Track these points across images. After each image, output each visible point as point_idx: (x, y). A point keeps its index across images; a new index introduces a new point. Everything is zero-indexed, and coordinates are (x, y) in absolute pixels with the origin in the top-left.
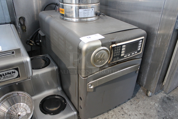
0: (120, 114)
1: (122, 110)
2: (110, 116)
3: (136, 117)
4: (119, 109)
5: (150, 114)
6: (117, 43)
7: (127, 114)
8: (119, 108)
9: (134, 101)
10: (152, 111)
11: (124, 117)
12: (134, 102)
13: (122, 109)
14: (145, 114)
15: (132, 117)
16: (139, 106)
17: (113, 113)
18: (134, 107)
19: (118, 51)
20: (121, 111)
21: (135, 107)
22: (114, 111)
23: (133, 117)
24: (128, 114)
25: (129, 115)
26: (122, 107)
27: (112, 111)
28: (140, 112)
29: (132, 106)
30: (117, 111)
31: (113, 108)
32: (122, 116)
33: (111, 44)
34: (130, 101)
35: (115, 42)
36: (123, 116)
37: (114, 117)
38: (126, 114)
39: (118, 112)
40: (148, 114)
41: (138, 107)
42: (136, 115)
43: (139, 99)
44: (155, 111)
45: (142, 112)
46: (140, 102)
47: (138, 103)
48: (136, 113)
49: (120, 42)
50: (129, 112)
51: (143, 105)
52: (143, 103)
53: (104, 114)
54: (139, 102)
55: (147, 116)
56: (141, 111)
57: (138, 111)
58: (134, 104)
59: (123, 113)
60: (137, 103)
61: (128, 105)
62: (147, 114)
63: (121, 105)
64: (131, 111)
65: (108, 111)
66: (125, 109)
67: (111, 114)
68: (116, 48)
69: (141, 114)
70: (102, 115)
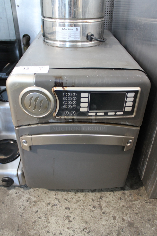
0: (90, 204)
1: (98, 200)
2: (74, 200)
3: (112, 221)
4: (95, 196)
5: (140, 229)
6: (66, 86)
7: (101, 210)
8: (98, 194)
9: (130, 195)
10: (148, 225)
11: (93, 211)
12: (128, 196)
13: (101, 198)
14: (131, 225)
15: (105, 218)
16: (130, 207)
17: (82, 198)
18: (121, 205)
19: (72, 101)
20: (96, 200)
21: (123, 206)
22: (85, 196)
23: (107, 218)
24: (103, 211)
25: (104, 213)
26: (102, 195)
27: (83, 193)
28: (125, 218)
29: (120, 201)
30: (91, 197)
31: (88, 192)
32: (91, 208)
33: (54, 85)
34: (123, 193)
35: (62, 83)
36: (93, 209)
37: (79, 203)
38: (99, 209)
39: (91, 200)
40: (137, 228)
41: (127, 208)
42: (114, 218)
43: (141, 196)
44: (153, 229)
45: (128, 218)
46: (139, 201)
47: (134, 203)
48: (116, 215)
49: (73, 86)
50: (106, 208)
51: (139, 208)
52: (141, 205)
53: (70, 192)
54: (136, 200)
55: (131, 229)
56: (129, 216)
57: (123, 214)
58: (126, 200)
59: (97, 205)
60: (131, 201)
61: (114, 197)
62: (135, 226)
63: (103, 193)
64: (111, 208)
65: (78, 192)
66: (105, 201)
67: (79, 197)
68: (65, 93)
69: (123, 220)
70: (65, 193)
